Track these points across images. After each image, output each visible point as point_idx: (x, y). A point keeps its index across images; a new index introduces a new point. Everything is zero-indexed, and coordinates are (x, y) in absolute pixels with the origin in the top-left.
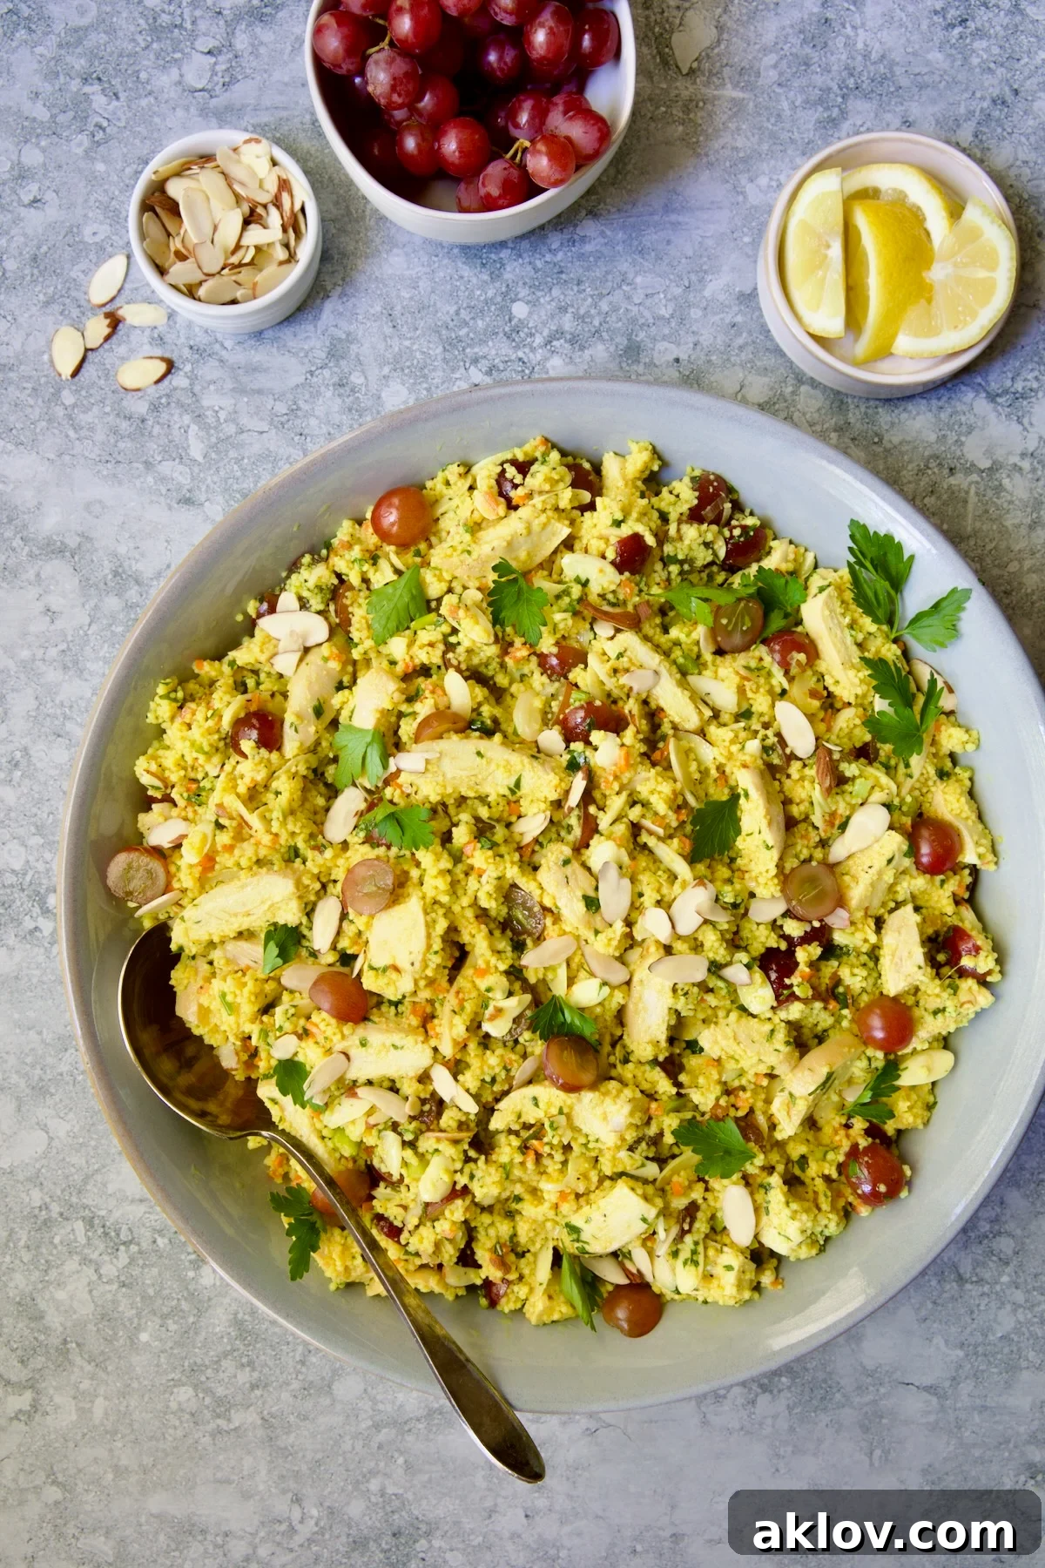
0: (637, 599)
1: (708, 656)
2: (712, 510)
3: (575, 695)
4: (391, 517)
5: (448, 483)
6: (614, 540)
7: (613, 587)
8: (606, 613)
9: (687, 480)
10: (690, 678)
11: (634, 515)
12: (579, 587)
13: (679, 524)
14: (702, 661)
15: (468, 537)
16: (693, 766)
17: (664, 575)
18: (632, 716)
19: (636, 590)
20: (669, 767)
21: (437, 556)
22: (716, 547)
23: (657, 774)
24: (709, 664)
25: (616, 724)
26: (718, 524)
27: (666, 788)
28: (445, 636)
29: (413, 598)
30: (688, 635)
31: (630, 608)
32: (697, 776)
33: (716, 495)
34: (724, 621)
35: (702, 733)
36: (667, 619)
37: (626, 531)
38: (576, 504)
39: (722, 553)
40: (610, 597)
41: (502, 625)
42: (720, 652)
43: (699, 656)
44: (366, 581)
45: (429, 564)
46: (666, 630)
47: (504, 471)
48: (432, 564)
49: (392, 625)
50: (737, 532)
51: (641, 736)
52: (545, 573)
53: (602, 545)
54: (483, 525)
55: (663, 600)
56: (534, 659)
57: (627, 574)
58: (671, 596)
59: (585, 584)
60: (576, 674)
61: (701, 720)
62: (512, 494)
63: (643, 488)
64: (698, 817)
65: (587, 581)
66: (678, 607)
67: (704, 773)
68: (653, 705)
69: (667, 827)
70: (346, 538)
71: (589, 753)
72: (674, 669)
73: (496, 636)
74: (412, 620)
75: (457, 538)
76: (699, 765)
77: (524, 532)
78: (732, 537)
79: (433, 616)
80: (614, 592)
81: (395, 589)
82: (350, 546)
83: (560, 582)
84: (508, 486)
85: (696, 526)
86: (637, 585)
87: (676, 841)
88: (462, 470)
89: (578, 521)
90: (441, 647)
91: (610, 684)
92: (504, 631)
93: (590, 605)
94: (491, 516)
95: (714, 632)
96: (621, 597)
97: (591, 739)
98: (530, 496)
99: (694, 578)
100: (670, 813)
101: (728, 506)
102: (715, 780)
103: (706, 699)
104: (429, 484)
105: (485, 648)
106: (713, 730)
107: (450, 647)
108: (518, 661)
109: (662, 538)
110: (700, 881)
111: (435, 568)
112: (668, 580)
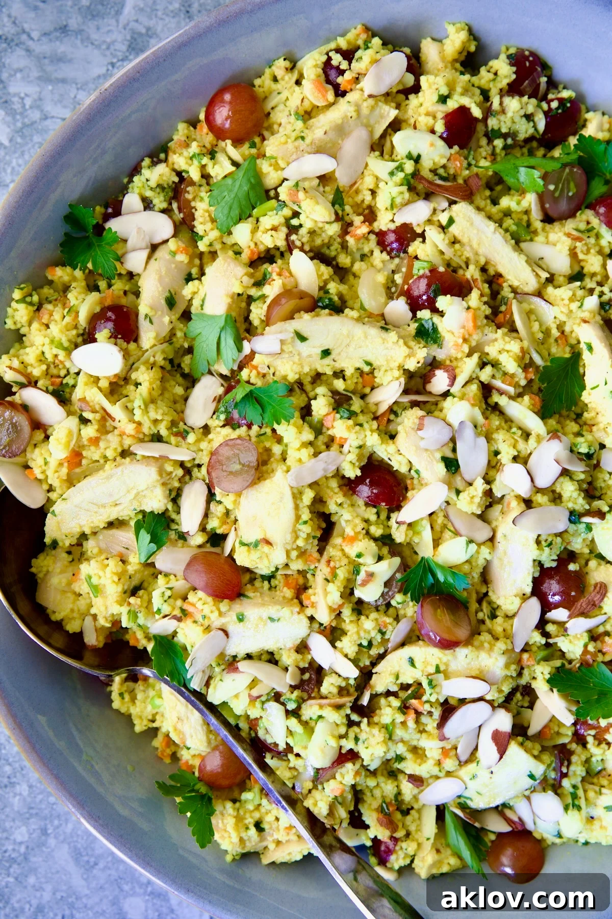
0: (467, 172)
1: (538, 224)
2: (530, 84)
3: (417, 264)
4: (222, 114)
5: (275, 79)
6: (440, 115)
7: (444, 161)
8: (439, 186)
9: (503, 57)
10: (523, 245)
11: (459, 90)
12: (412, 162)
13: (501, 97)
14: (532, 229)
15: (300, 124)
16: (536, 326)
17: (489, 149)
18: (475, 281)
19: (465, 164)
20: (513, 330)
21: (272, 146)
22: (536, 119)
23: (505, 335)
24: (539, 230)
25: (461, 290)
26: (536, 98)
27: (514, 347)
28: (287, 220)
29: (253, 187)
30: (518, 203)
31: (460, 181)
32: (540, 336)
33: (532, 69)
34: (552, 187)
35: (539, 294)
36: (495, 193)
37: (452, 105)
38: (401, 87)
39: (541, 125)
40: (441, 171)
41: (342, 205)
42: (548, 219)
43: (529, 225)
44: (206, 177)
45: (264, 156)
46: (495, 202)
47: (330, 59)
48: (267, 155)
49: (236, 213)
50: (554, 105)
51: (485, 299)
52: (377, 153)
53: (430, 121)
54: (312, 114)
55: (490, 173)
56: (373, 237)
57: (456, 148)
58: (498, 167)
59: (417, 160)
60: (415, 247)
61: (539, 282)
62: (340, 80)
63: (462, 69)
64: (545, 374)
65: (419, 156)
66: (506, 178)
67: (547, 333)
68: (492, 272)
69: (516, 385)
70: (184, 138)
71: (436, 319)
72: (508, 235)
73: (336, 214)
74: (254, 208)
75: (289, 128)
76: (541, 325)
77: (354, 115)
78: (550, 109)
79: (273, 203)
80: (444, 167)
81: (234, 181)
82: (187, 146)
83: (393, 161)
84: (333, 73)
85: (517, 98)
86: (466, 158)
87: (526, 398)
88: (287, 64)
89: (403, 104)
90: (285, 230)
91: (449, 253)
92: (343, 210)
93: (423, 178)
94: (321, 103)
95: (541, 198)
96: (452, 172)
97: (437, 305)
98: (357, 80)
99: (517, 151)
100: (520, 370)
101: (544, 80)
102: (556, 340)
103: (540, 262)
104: (257, 82)
105: (327, 226)
106: (550, 290)
107: (293, 230)
108: (358, 239)
109: (488, 112)
110: (554, 434)
111: (272, 157)
112: (493, 154)
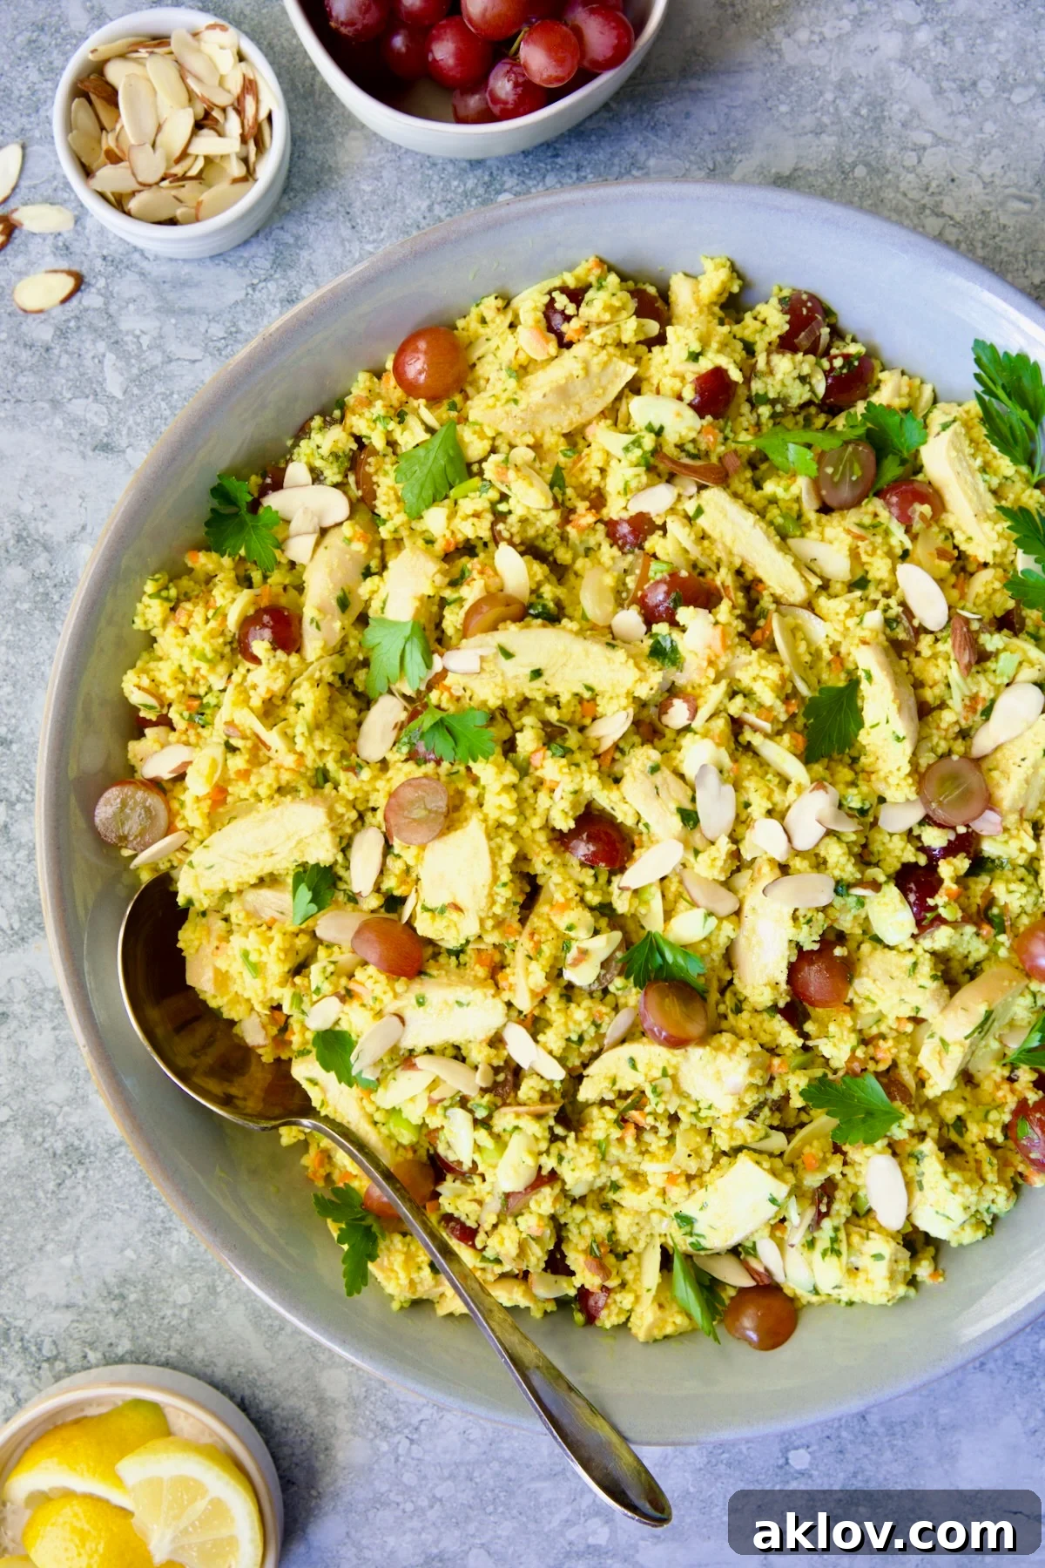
0: (722, 448)
1: (811, 515)
2: (807, 337)
3: (654, 566)
4: (416, 367)
5: (483, 321)
6: (690, 377)
7: (693, 435)
8: (686, 466)
9: (774, 301)
10: (790, 542)
11: (714, 345)
12: (652, 436)
13: (769, 354)
14: (804, 520)
15: (512, 383)
16: (802, 647)
17: (753, 419)
18: (726, 588)
19: (720, 438)
20: (774, 650)
21: (477, 408)
22: (814, 381)
23: (761, 657)
24: (813, 523)
25: (707, 599)
26: (814, 354)
27: (772, 673)
28: (493, 504)
29: (451, 460)
30: (787, 489)
31: (714, 460)
32: (808, 658)
33: (810, 319)
34: (830, 470)
35: (809, 606)
36: (759, 473)
37: (705, 365)
38: (642, 338)
39: (821, 389)
40: (690, 447)
41: (563, 487)
42: (825, 509)
43: (800, 516)
44: (391, 443)
45: (466, 419)
46: (758, 486)
47: (552, 300)
48: (471, 419)
49: (428, 493)
50: (838, 363)
51: (738, 612)
52: (609, 422)
53: (677, 384)
54: (530, 369)
55: (753, 449)
56: (601, 527)
57: (709, 418)
58: (762, 443)
59: (659, 433)
60: (654, 543)
61: (808, 590)
62: (565, 328)
63: (721, 314)
64: (812, 707)
65: (662, 429)
66: (771, 456)
67: (816, 655)
68: (749, 576)
69: (774, 721)
70: (364, 394)
71: (676, 635)
72: (772, 531)
73: (555, 499)
74: (451, 487)
75: (500, 386)
76: (809, 645)
77: (581, 373)
78: (832, 369)
79: (476, 481)
80: (694, 441)
81: (428, 451)
82: (369, 403)
83: (629, 432)
84: (557, 319)
85: (789, 355)
86: (722, 431)
87: (786, 737)
88: (500, 303)
89: (645, 358)
90: (489, 517)
91: (695, 552)
92: (564, 494)
93: (666, 456)
94: (540, 357)
95: (816, 484)
96: (703, 447)
97: (678, 618)
98: (586, 329)
99: (789, 422)
100: (779, 703)
101: (825, 331)
102: (829, 664)
103: (812, 565)
104: (460, 323)
105: (543, 515)
106: (823, 602)
107: (499, 517)
108: (582, 530)
109: (750, 373)
110: (819, 783)
111: (475, 423)
112: (758, 425)
